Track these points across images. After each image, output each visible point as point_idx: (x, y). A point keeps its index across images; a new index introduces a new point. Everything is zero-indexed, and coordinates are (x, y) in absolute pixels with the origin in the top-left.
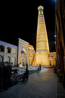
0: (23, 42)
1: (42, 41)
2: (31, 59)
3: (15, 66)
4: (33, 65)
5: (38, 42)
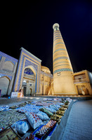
1: (61, 58)
4: (49, 95)
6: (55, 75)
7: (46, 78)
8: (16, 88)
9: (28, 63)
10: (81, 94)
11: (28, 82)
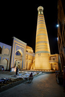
0: (19, 42)
1: (42, 42)
2: (29, 62)
3: (7, 70)
4: (31, 70)
5: (38, 43)
9: (18, 48)
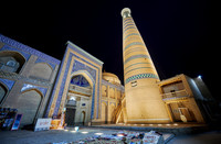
2: (112, 105)
4: (118, 124)
6: (128, 86)
7: (111, 92)
8: (52, 111)
9: (78, 66)
10: (180, 121)
11: (79, 99)
